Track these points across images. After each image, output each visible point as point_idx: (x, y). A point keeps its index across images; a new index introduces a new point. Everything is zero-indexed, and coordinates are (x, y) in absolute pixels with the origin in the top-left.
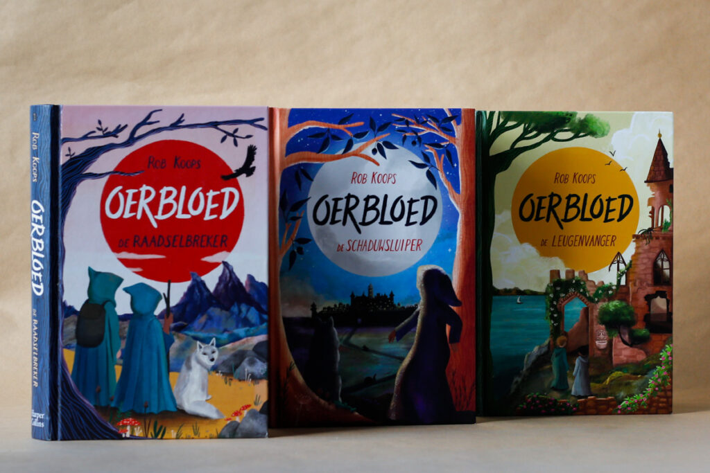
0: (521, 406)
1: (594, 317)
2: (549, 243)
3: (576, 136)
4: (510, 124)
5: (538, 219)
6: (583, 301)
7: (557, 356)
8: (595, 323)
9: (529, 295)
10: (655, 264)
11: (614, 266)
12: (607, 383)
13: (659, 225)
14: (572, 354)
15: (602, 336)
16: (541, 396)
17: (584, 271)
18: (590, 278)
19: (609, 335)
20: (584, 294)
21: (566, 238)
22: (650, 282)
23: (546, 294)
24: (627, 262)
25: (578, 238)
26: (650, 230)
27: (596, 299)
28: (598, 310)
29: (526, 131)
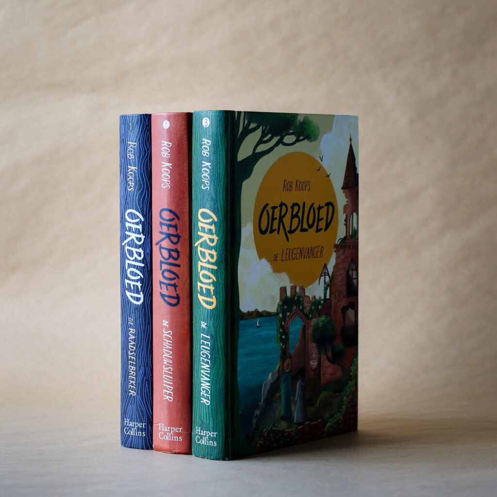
0: (260, 442)
1: (309, 335)
2: (279, 258)
3: (298, 140)
4: (252, 126)
5: (272, 231)
6: (302, 319)
7: (284, 381)
8: (310, 341)
9: (266, 316)
10: (348, 274)
11: (322, 278)
12: (317, 406)
13: (351, 234)
14: (294, 378)
15: (314, 355)
16: (274, 428)
17: (302, 286)
18: (306, 294)
19: (319, 353)
20: (302, 311)
21: (291, 250)
22: (345, 294)
23: (277, 314)
24: (330, 274)
25: (299, 250)
26: (345, 238)
27: (311, 316)
28: (312, 328)
29: (264, 135)
